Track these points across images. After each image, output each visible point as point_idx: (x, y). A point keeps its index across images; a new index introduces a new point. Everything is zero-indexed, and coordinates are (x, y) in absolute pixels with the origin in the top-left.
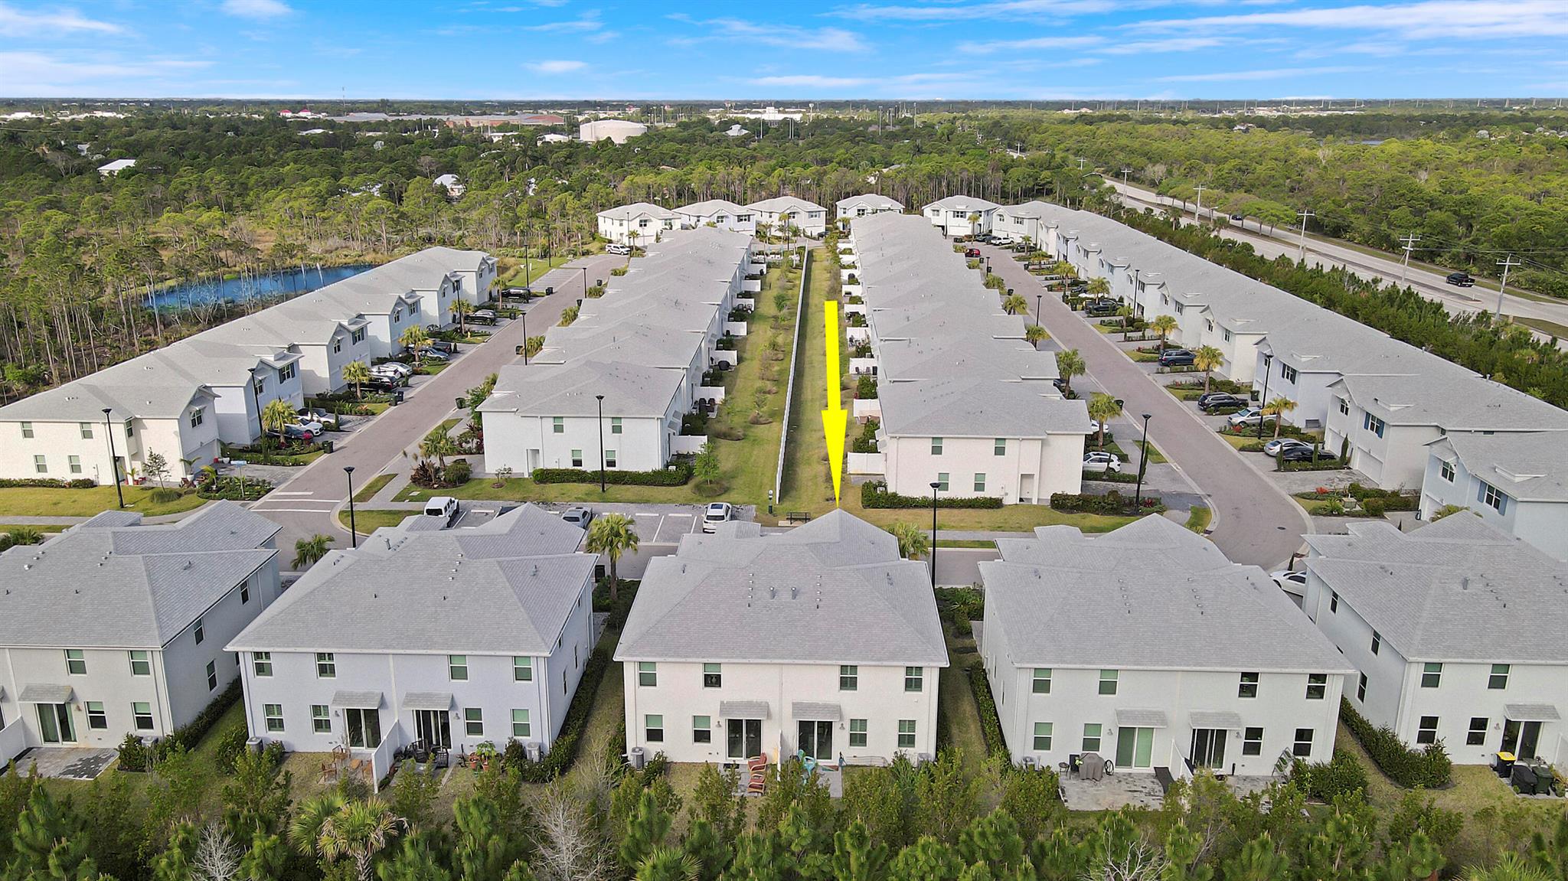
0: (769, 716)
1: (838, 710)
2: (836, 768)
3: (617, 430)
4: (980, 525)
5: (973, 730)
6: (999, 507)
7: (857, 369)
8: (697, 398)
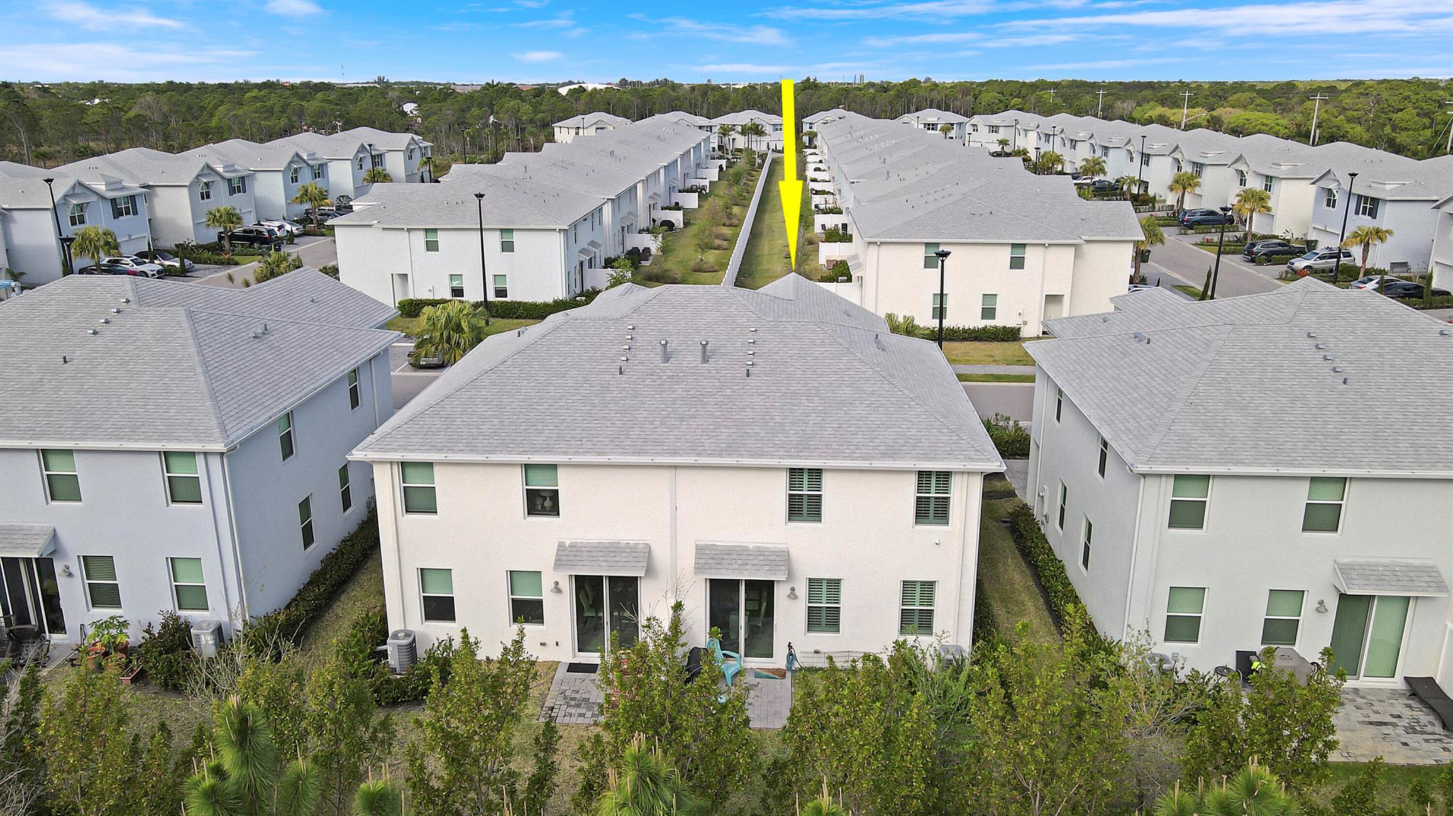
0: (650, 570)
1: (784, 559)
2: (781, 674)
3: (507, 247)
4: (992, 359)
5: (1032, 609)
6: (1015, 340)
7: (823, 226)
8: (629, 247)
